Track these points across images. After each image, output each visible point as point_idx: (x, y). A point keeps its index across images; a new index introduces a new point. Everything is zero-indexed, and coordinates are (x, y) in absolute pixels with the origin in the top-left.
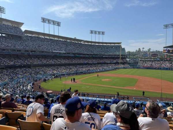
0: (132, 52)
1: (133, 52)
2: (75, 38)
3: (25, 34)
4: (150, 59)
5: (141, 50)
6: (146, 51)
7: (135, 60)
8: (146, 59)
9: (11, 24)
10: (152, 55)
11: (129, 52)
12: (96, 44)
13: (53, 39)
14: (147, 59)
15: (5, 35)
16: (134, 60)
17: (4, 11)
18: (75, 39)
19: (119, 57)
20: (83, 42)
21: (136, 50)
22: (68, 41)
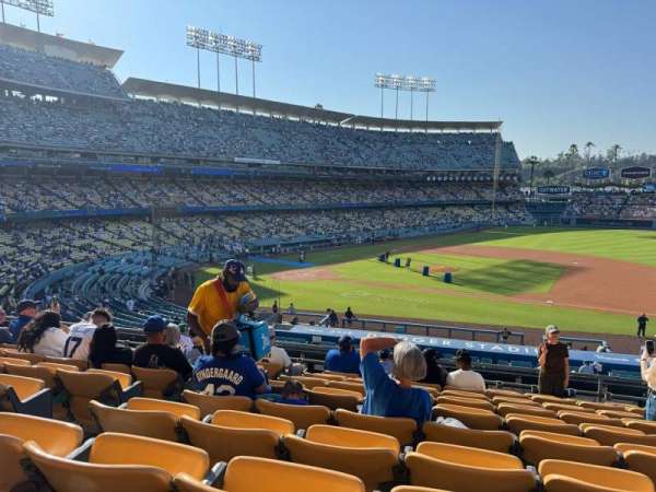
0: (543, 160)
1: (547, 161)
2: (319, 106)
3: (131, 96)
4: (617, 189)
5: (581, 152)
6: (600, 156)
7: (554, 193)
8: (601, 189)
9: (75, 54)
10: (627, 170)
11: (532, 162)
12: (400, 130)
13: (234, 110)
14: (604, 186)
15: (56, 99)
16: (552, 190)
17: (47, 6)
18: (318, 112)
19: (492, 180)
20: (346, 123)
21: (561, 155)
22: (292, 118)
